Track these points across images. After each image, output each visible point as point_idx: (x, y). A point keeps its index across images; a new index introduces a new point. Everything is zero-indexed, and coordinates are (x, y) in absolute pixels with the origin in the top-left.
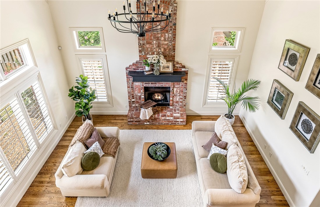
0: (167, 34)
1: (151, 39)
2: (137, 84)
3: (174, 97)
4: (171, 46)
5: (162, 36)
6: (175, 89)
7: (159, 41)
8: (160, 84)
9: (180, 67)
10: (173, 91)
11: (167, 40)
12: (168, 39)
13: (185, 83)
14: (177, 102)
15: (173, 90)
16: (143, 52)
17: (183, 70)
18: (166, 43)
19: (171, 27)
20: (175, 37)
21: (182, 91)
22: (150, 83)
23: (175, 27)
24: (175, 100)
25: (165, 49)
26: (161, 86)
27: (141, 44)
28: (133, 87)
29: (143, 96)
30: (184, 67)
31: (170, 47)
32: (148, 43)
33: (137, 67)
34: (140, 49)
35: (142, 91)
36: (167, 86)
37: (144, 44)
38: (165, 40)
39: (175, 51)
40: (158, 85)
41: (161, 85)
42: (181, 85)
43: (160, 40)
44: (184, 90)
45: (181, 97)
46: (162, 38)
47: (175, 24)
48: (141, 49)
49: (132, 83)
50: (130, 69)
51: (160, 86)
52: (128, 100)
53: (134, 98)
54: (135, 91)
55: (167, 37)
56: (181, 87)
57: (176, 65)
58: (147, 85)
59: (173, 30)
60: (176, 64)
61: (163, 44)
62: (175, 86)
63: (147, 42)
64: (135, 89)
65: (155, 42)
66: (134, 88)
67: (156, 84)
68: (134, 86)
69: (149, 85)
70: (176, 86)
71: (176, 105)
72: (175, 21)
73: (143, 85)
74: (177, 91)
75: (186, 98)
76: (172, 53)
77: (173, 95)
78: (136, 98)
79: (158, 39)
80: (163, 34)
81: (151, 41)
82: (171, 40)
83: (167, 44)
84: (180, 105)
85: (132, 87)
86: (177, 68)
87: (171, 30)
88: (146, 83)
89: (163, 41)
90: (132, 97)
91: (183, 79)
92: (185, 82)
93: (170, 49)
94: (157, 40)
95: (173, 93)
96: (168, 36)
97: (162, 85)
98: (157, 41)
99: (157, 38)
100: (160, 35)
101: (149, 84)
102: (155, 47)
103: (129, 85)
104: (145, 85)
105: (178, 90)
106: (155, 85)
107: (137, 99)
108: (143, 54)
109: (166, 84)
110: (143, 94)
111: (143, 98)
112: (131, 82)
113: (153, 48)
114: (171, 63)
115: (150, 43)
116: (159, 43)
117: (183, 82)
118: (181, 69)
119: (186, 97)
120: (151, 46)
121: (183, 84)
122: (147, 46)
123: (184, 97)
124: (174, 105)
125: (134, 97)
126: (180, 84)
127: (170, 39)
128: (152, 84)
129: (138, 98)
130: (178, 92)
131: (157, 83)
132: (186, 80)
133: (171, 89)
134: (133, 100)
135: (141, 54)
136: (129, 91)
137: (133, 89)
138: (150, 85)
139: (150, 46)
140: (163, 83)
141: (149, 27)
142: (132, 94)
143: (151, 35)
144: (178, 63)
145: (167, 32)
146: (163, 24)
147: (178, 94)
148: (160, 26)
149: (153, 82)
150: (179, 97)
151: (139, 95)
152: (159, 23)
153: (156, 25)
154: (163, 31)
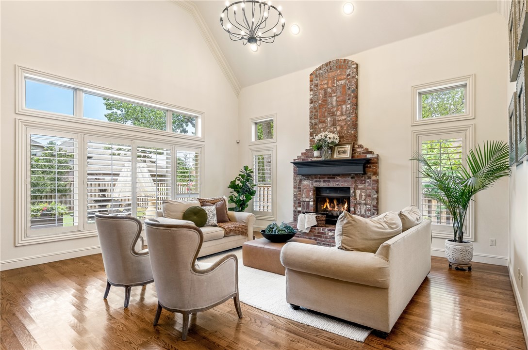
0: (344, 106)
1: (325, 117)
2: (306, 183)
3: (357, 207)
4: (349, 121)
5: (337, 110)
6: (358, 192)
7: (334, 117)
8: (335, 182)
9: (363, 153)
10: (355, 196)
11: (344, 114)
12: (346, 113)
13: (373, 181)
15: (354, 192)
16: (314, 135)
17: (369, 156)
18: (343, 118)
19: (350, 95)
20: (354, 108)
21: (370, 196)
22: (322, 180)
23: (355, 94)
24: (358, 212)
25: (342, 127)
26: (336, 186)
27: (312, 124)
28: (300, 188)
29: (312, 202)
30: (371, 152)
31: (349, 123)
32: (320, 122)
33: (307, 157)
34: (312, 130)
35: (311, 194)
36: (346, 185)
37: (316, 124)
38: (342, 115)
40: (332, 184)
41: (337, 183)
42: (367, 184)
43: (336, 115)
44: (372, 194)
45: (368, 206)
46: (339, 113)
47: (354, 91)
49: (301, 181)
50: (298, 160)
51: (334, 185)
52: (292, 209)
53: (300, 206)
54: (303, 194)
55: (344, 109)
56: (368, 189)
57: (358, 150)
58: (318, 183)
59: (351, 98)
60: (357, 148)
61: (339, 121)
62: (357, 186)
63: (319, 120)
64: (303, 190)
65: (329, 119)
66: (302, 189)
67: (330, 182)
68: (302, 187)
69: (321, 183)
70: (359, 187)
72: (354, 86)
73: (312, 184)
74: (361, 196)
75: (376, 210)
76: (351, 131)
77: (356, 203)
78: (303, 205)
79: (333, 114)
80: (340, 107)
81: (325, 119)
82: (349, 113)
83: (345, 119)
85: (299, 188)
86: (360, 154)
87: (349, 99)
88: (316, 181)
89: (339, 116)
90: (298, 203)
91: (370, 172)
92: (374, 178)
93: (349, 125)
94: (332, 116)
95: (356, 199)
96: (346, 108)
97: (338, 185)
98: (332, 117)
100: (335, 109)
101: (321, 182)
102: (329, 125)
103: (296, 184)
104: (314, 185)
105: (363, 194)
106: (329, 185)
107: (305, 208)
109: (345, 181)
110: (312, 200)
111: (312, 206)
112: (298, 178)
113: (327, 128)
114: (349, 147)
115: (323, 122)
116: (334, 120)
117: (369, 178)
118: (366, 156)
119: (377, 207)
121: (370, 181)
122: (320, 126)
123: (373, 206)
125: (300, 203)
126: (365, 183)
127: (349, 112)
128: (324, 181)
129: (305, 205)
130: (363, 197)
131: (331, 180)
132: (376, 174)
133: (352, 191)
134: (299, 209)
135: (312, 138)
136: (295, 193)
137: (300, 191)
138: (322, 184)
139: (323, 125)
140: (339, 181)
141: (323, 101)
142: (299, 199)
143: (325, 110)
144: (360, 146)
145: (344, 102)
146: (339, 93)
147: (364, 202)
148: (335, 98)
149: (326, 179)
150: (365, 207)
151: (307, 200)
152: (334, 93)
153: (331, 96)
154: (339, 103)
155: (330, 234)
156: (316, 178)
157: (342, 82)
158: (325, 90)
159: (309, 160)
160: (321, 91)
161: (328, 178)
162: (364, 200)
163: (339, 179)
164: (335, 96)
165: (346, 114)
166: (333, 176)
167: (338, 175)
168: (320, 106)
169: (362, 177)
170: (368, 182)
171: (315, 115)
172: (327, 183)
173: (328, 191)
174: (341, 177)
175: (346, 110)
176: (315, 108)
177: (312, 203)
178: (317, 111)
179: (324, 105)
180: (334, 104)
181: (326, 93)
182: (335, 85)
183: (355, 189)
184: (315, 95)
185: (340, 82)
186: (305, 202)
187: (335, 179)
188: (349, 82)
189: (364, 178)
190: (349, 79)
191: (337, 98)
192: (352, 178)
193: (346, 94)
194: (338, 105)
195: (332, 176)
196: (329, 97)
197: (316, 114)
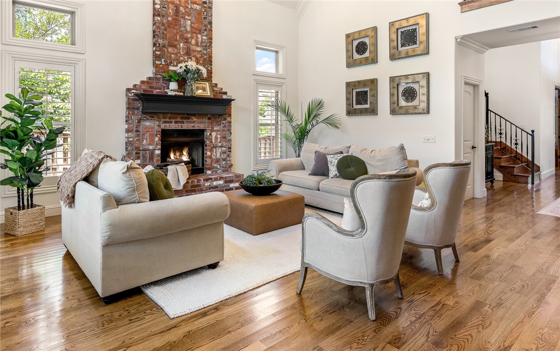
0: (199, 36)
1: (176, 40)
2: (149, 124)
3: (213, 151)
4: (205, 55)
5: (192, 38)
6: (214, 134)
7: (188, 45)
8: (190, 122)
9: (220, 93)
10: (211, 139)
11: (199, 45)
12: (201, 44)
13: (228, 122)
14: (218, 161)
15: (210, 134)
16: (163, 60)
17: (225, 97)
18: (199, 49)
19: (205, 26)
20: (211, 43)
21: (225, 138)
22: (173, 121)
23: (211, 27)
24: (214, 156)
25: (197, 59)
26: (191, 128)
27: (159, 44)
28: (139, 131)
29: (158, 150)
30: (226, 93)
31: (205, 57)
32: (171, 45)
33: (151, 87)
34: (158, 53)
35: (157, 139)
36: (202, 127)
37: (164, 46)
38: (197, 45)
39: (211, 65)
40: (186, 126)
41: (192, 125)
42: (222, 125)
43: (190, 43)
44: (227, 136)
45: (223, 149)
46: (193, 42)
47: (210, 23)
48: (160, 55)
49: (139, 122)
50: (136, 90)
51: (189, 127)
53: (139, 158)
54: (143, 141)
55: (200, 40)
56: (223, 131)
57: (216, 89)
58: (168, 125)
59: (208, 30)
60: (214, 86)
61: (194, 51)
62: (213, 128)
63: (169, 42)
64: (144, 135)
65: (182, 45)
66: (141, 133)
67: (184, 123)
68: (141, 129)
69: (172, 124)
70: (215, 128)
71: (217, 168)
72: (210, 18)
73: (159, 126)
74: (216, 138)
75: (230, 151)
76: (208, 67)
77: (212, 146)
78: (144, 156)
79: (187, 41)
80: (194, 35)
81: (176, 43)
82: (206, 46)
83: (201, 51)
84: (223, 167)
85: (137, 131)
87: (206, 30)
88: (165, 122)
89: (194, 45)
90: (136, 153)
91: (225, 113)
92: (228, 119)
93: (205, 59)
94: (185, 42)
95: (212, 142)
96: (202, 38)
97: (194, 126)
98: (186, 44)
99: (186, 39)
100: (189, 36)
101: (171, 122)
102: (182, 53)
103: (132, 125)
104: (163, 126)
105: (219, 136)
106: (182, 126)
107: (146, 160)
108: (163, 63)
109: (201, 122)
110: (159, 147)
111: (158, 155)
112: (135, 118)
113: (179, 55)
114: (207, 83)
115: (175, 46)
116: (188, 48)
117: (225, 119)
118: (222, 96)
119: (230, 148)
120: (176, 50)
121: (225, 122)
122: (169, 50)
123: (229, 148)
124: (213, 168)
125: (139, 153)
126: (220, 125)
127: (205, 44)
128: (176, 122)
129: (148, 155)
130: (219, 139)
131: (185, 121)
132: (230, 115)
133: (208, 134)
134: (139, 162)
135: (159, 62)
136: (129, 139)
137: (138, 136)
138: (173, 126)
139: (174, 50)
140: (194, 122)
141: (174, 19)
142: (137, 148)
143: (177, 33)
144: (216, 85)
145: (200, 32)
146: (194, 18)
147: (220, 144)
148: (189, 22)
149: (179, 120)
150: (220, 149)
151: (151, 147)
152: (188, 16)
153: (184, 18)
154: (194, 30)
155: (206, 184)
156: (165, 118)
157: (198, 7)
158: (176, 7)
159: (155, 93)
160: (170, 5)
161: (181, 118)
162: (220, 142)
163: (195, 119)
164: (190, 20)
165: (202, 46)
166: (188, 116)
167: (194, 115)
168: (169, 23)
169: (218, 118)
170: (223, 123)
171: (163, 33)
172: (180, 125)
173: (176, 135)
174: (196, 118)
175: (202, 42)
176: (163, 25)
177: (158, 152)
178: (165, 30)
179: (176, 25)
180: (189, 29)
181: (177, 11)
182: (189, 7)
183: (212, 131)
184: (163, 7)
185: (195, 5)
186: (148, 152)
187: (190, 120)
188: (206, 11)
189: (220, 119)
190: (206, 7)
191: (192, 23)
192: (209, 119)
193: (202, 23)
194: (192, 32)
195: (186, 116)
196: (182, 17)
197: (165, 32)
